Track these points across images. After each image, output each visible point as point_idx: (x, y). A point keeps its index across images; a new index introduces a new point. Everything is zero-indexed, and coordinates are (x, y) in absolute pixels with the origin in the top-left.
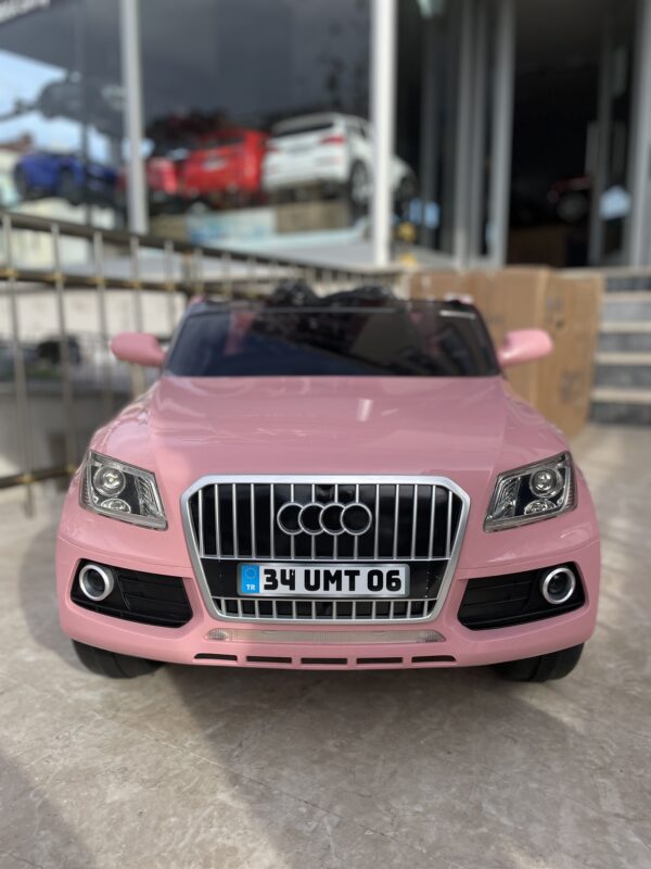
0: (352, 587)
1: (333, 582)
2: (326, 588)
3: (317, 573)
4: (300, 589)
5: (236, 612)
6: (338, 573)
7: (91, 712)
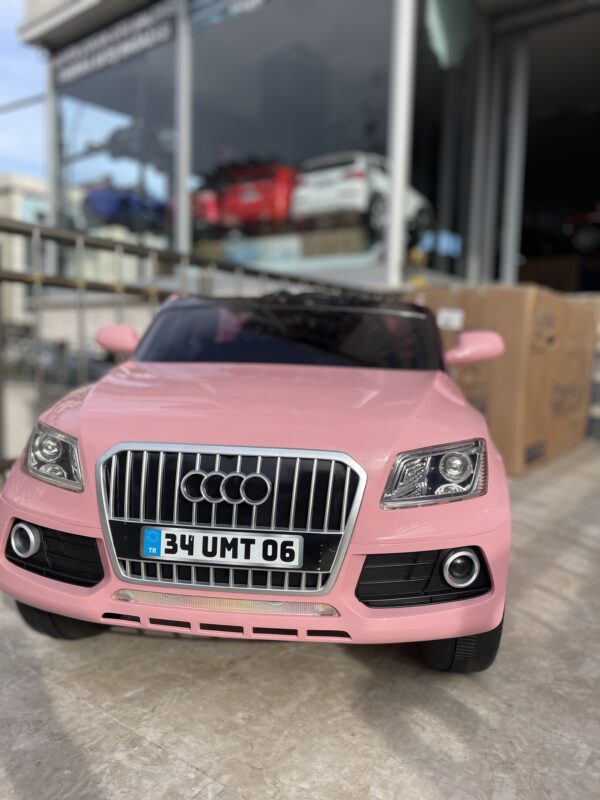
0: (247, 556)
1: (229, 550)
2: (223, 555)
3: (215, 539)
4: (198, 555)
5: (140, 574)
6: (235, 541)
7: (28, 668)
